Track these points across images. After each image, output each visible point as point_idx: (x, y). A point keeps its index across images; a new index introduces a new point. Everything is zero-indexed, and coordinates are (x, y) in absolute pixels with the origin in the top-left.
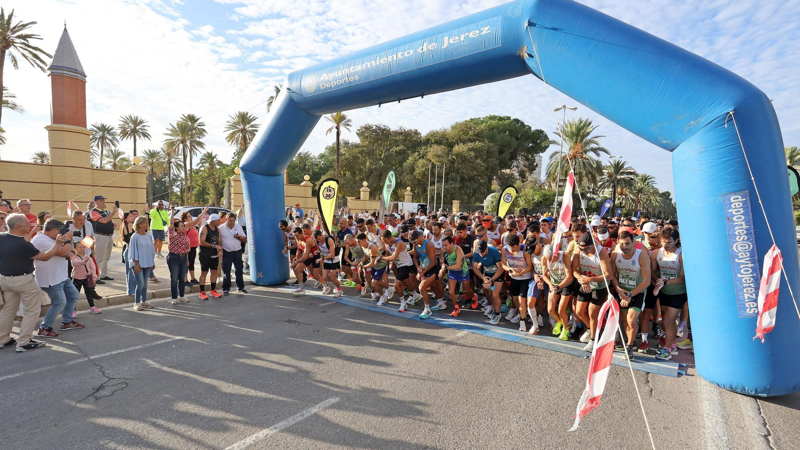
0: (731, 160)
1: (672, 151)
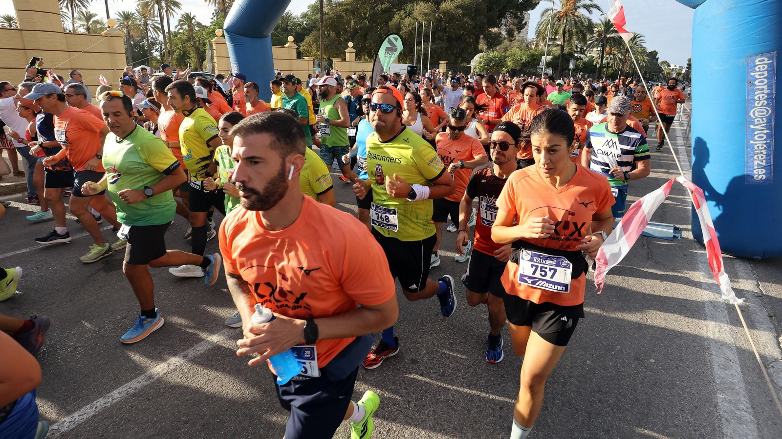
0: (763, 17)
1: (694, 8)
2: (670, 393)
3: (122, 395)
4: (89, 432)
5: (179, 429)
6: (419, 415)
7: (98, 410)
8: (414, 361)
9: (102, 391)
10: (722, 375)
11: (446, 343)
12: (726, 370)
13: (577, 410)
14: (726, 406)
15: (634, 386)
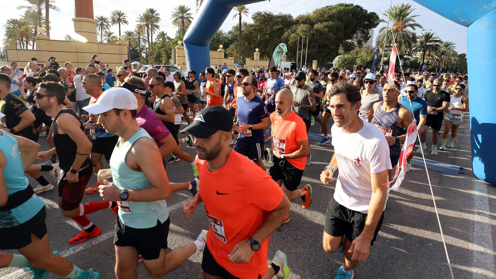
1: (468, 26)
2: (440, 264)
10: (479, 257)
12: (482, 255)
15: (416, 257)
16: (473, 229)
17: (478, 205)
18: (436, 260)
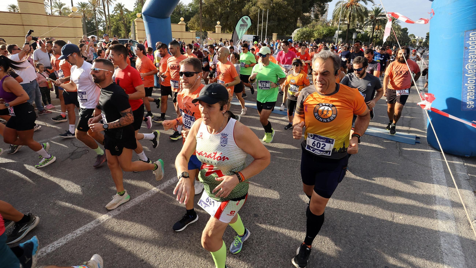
0: (475, 7)
1: (432, 1)
2: (412, 237)
3: (82, 232)
4: (63, 253)
5: (115, 253)
6: (258, 248)
7: (68, 240)
8: (256, 215)
9: (70, 229)
10: (444, 227)
11: (275, 205)
13: (354, 246)
14: (445, 246)
15: (389, 232)
16: (435, 198)
17: (436, 174)
18: (408, 233)
